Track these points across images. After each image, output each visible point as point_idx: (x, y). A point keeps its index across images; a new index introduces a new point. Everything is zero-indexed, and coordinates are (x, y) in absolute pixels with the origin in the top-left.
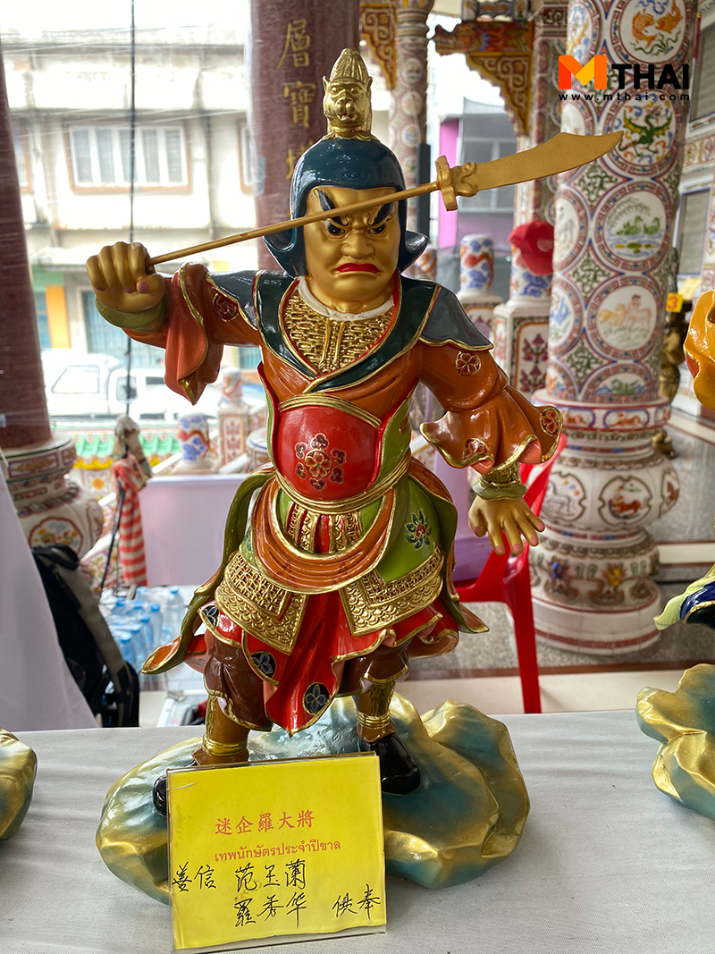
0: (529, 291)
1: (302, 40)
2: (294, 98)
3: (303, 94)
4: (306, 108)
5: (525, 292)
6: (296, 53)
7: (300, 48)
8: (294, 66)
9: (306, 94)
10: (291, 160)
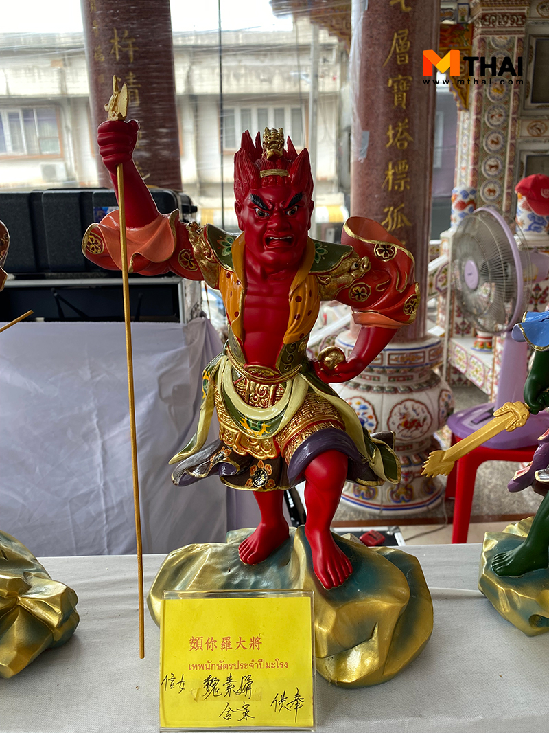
0: (532, 228)
1: (404, 44)
2: (396, 87)
3: (403, 84)
4: (405, 94)
5: (530, 229)
6: (399, 54)
7: (403, 50)
8: (397, 64)
9: (405, 85)
10: (391, 133)
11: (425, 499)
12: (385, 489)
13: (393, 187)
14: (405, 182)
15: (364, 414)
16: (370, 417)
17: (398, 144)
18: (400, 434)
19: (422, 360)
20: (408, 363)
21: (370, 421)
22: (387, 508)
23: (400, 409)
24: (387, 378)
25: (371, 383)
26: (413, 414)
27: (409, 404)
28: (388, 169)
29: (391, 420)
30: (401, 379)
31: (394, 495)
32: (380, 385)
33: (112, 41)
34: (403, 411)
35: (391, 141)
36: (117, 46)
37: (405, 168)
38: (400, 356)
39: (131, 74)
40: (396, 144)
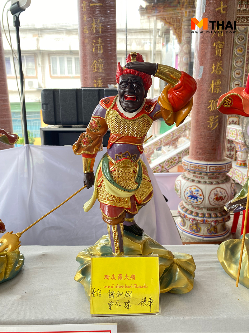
2: (217, 47)
3: (220, 45)
4: (221, 50)
8: (218, 37)
10: (214, 67)
11: (223, 233)
12: (205, 228)
13: (214, 91)
14: (219, 89)
15: (198, 193)
16: (201, 195)
17: (217, 72)
18: (214, 203)
19: (224, 170)
20: (218, 171)
21: (200, 197)
22: (206, 237)
23: (214, 191)
24: (208, 178)
25: (200, 180)
26: (220, 194)
27: (218, 189)
28: (212, 83)
29: (210, 196)
30: (214, 178)
31: (209, 231)
32: (205, 181)
33: (92, 24)
34: (216, 193)
35: (214, 71)
36: (94, 26)
37: (219, 83)
38: (215, 167)
39: (100, 39)
40: (216, 72)
